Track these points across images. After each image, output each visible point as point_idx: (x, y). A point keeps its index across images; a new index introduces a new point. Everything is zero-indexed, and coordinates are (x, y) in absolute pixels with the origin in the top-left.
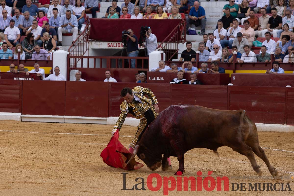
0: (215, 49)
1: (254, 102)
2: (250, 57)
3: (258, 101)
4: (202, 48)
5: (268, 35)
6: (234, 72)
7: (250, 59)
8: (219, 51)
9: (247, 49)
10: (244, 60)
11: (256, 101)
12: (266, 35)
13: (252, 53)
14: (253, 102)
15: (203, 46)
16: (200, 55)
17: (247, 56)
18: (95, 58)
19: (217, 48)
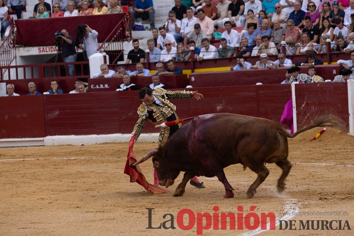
0: (168, 45)
1: (219, 105)
2: (210, 52)
3: (224, 104)
4: (151, 46)
5: (228, 26)
6: (193, 71)
7: (210, 54)
8: (172, 47)
9: (206, 43)
10: (204, 56)
11: (221, 105)
12: (226, 25)
13: (212, 48)
14: (217, 106)
15: (152, 44)
16: (151, 54)
17: (207, 52)
18: (24, 67)
19: (169, 44)
